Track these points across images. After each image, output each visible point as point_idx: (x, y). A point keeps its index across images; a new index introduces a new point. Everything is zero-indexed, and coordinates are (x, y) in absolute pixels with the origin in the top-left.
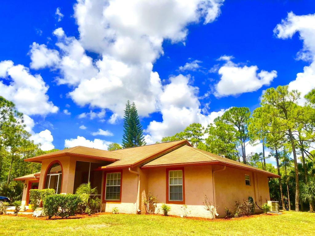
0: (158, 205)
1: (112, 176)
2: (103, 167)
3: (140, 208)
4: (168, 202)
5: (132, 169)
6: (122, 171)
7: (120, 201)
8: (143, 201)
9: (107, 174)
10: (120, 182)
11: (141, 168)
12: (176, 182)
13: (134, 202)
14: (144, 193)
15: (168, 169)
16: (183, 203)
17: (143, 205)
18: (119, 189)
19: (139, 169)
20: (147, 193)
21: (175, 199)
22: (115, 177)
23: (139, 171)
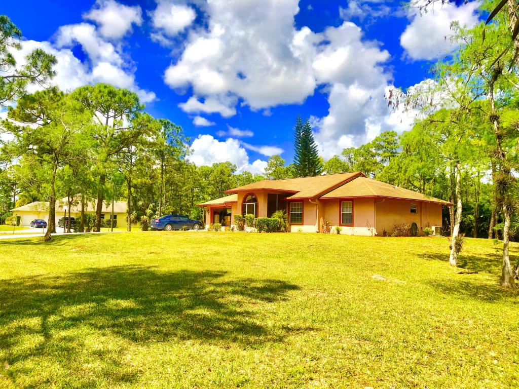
0: (333, 227)
1: (295, 204)
2: (288, 198)
3: (319, 229)
4: (340, 225)
5: (311, 200)
6: (303, 201)
7: (302, 224)
8: (321, 224)
9: (291, 203)
10: (302, 210)
11: (319, 199)
12: (347, 211)
13: (314, 225)
14: (321, 219)
15: (341, 201)
16: (352, 226)
17: (321, 227)
18: (302, 215)
19: (317, 201)
20: (324, 219)
21: (347, 223)
22: (298, 206)
23: (317, 202)
